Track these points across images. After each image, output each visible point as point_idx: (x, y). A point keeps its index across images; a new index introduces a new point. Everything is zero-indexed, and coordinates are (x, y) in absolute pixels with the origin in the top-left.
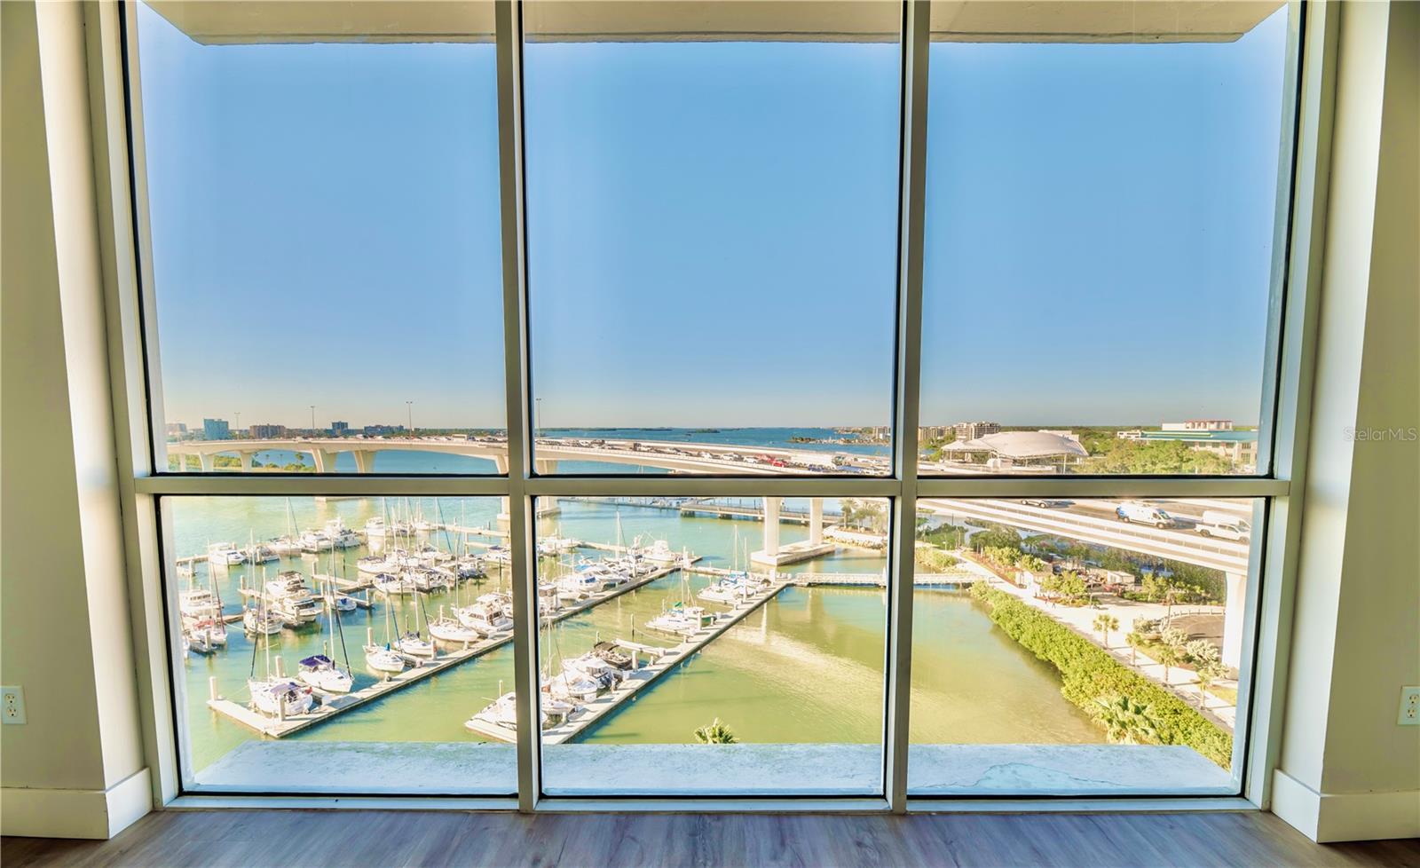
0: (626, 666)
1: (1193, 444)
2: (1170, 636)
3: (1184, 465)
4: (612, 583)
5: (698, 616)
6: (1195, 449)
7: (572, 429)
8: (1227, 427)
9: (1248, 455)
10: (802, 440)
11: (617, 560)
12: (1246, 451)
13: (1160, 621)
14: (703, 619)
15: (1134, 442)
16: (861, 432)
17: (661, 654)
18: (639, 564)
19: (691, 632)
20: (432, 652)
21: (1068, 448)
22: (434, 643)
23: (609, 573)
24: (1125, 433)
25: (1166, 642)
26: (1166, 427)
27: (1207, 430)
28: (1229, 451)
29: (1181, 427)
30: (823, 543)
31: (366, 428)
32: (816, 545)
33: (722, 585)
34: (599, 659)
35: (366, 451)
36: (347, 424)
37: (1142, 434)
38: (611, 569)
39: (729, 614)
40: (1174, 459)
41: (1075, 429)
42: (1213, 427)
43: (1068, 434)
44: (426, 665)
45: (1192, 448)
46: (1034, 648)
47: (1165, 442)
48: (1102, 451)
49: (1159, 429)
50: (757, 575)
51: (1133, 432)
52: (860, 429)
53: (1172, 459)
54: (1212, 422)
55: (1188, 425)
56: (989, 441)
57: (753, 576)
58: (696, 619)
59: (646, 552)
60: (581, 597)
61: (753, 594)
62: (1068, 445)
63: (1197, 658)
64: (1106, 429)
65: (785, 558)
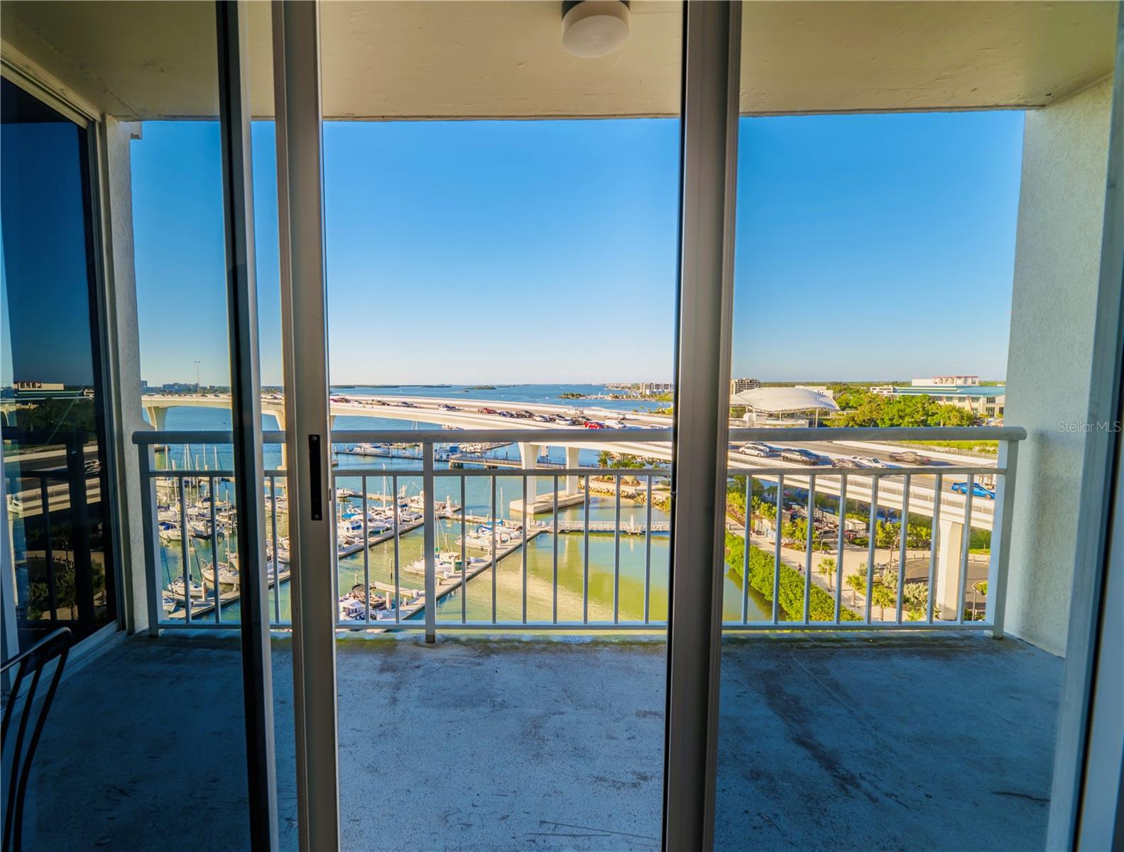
0: (380, 606)
1: (940, 399)
2: (889, 579)
3: (929, 418)
4: (377, 530)
5: (452, 560)
6: (941, 403)
7: (358, 386)
8: (974, 383)
9: (993, 409)
10: (573, 395)
11: (383, 509)
12: (991, 405)
13: (885, 565)
14: (457, 563)
15: (886, 397)
16: (629, 388)
17: (415, 596)
18: (405, 512)
19: (445, 576)
20: (203, 594)
21: (822, 403)
22: (205, 584)
23: (376, 520)
24: (878, 389)
25: (886, 584)
26: (915, 382)
27: (954, 385)
28: (975, 405)
29: (929, 382)
30: (579, 493)
31: (164, 386)
32: (573, 494)
33: (480, 531)
34: (356, 600)
35: (158, 407)
36: (146, 382)
37: (894, 389)
38: (377, 517)
39: (484, 558)
40: (921, 413)
41: (832, 385)
42: (960, 382)
43: (823, 390)
44: (197, 606)
45: (939, 402)
46: (763, 591)
47: (913, 396)
48: (855, 405)
49: (909, 384)
50: (512, 523)
51: (886, 387)
52: (629, 386)
53: (918, 412)
54: (960, 378)
55: (936, 381)
56: (745, 396)
57: (509, 523)
58: (450, 563)
59: (412, 501)
60: (347, 543)
61: (507, 540)
62: (821, 399)
63: (912, 599)
64: (863, 384)
65: (541, 506)
